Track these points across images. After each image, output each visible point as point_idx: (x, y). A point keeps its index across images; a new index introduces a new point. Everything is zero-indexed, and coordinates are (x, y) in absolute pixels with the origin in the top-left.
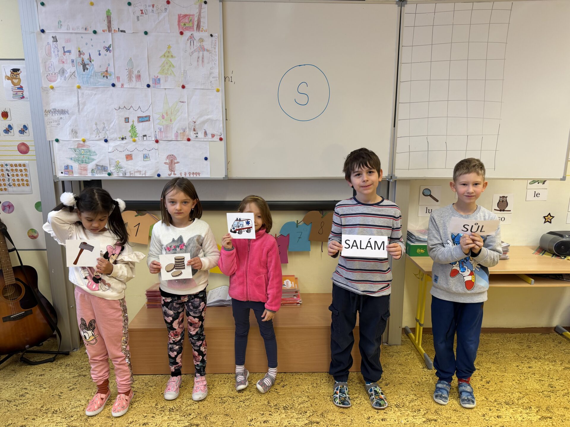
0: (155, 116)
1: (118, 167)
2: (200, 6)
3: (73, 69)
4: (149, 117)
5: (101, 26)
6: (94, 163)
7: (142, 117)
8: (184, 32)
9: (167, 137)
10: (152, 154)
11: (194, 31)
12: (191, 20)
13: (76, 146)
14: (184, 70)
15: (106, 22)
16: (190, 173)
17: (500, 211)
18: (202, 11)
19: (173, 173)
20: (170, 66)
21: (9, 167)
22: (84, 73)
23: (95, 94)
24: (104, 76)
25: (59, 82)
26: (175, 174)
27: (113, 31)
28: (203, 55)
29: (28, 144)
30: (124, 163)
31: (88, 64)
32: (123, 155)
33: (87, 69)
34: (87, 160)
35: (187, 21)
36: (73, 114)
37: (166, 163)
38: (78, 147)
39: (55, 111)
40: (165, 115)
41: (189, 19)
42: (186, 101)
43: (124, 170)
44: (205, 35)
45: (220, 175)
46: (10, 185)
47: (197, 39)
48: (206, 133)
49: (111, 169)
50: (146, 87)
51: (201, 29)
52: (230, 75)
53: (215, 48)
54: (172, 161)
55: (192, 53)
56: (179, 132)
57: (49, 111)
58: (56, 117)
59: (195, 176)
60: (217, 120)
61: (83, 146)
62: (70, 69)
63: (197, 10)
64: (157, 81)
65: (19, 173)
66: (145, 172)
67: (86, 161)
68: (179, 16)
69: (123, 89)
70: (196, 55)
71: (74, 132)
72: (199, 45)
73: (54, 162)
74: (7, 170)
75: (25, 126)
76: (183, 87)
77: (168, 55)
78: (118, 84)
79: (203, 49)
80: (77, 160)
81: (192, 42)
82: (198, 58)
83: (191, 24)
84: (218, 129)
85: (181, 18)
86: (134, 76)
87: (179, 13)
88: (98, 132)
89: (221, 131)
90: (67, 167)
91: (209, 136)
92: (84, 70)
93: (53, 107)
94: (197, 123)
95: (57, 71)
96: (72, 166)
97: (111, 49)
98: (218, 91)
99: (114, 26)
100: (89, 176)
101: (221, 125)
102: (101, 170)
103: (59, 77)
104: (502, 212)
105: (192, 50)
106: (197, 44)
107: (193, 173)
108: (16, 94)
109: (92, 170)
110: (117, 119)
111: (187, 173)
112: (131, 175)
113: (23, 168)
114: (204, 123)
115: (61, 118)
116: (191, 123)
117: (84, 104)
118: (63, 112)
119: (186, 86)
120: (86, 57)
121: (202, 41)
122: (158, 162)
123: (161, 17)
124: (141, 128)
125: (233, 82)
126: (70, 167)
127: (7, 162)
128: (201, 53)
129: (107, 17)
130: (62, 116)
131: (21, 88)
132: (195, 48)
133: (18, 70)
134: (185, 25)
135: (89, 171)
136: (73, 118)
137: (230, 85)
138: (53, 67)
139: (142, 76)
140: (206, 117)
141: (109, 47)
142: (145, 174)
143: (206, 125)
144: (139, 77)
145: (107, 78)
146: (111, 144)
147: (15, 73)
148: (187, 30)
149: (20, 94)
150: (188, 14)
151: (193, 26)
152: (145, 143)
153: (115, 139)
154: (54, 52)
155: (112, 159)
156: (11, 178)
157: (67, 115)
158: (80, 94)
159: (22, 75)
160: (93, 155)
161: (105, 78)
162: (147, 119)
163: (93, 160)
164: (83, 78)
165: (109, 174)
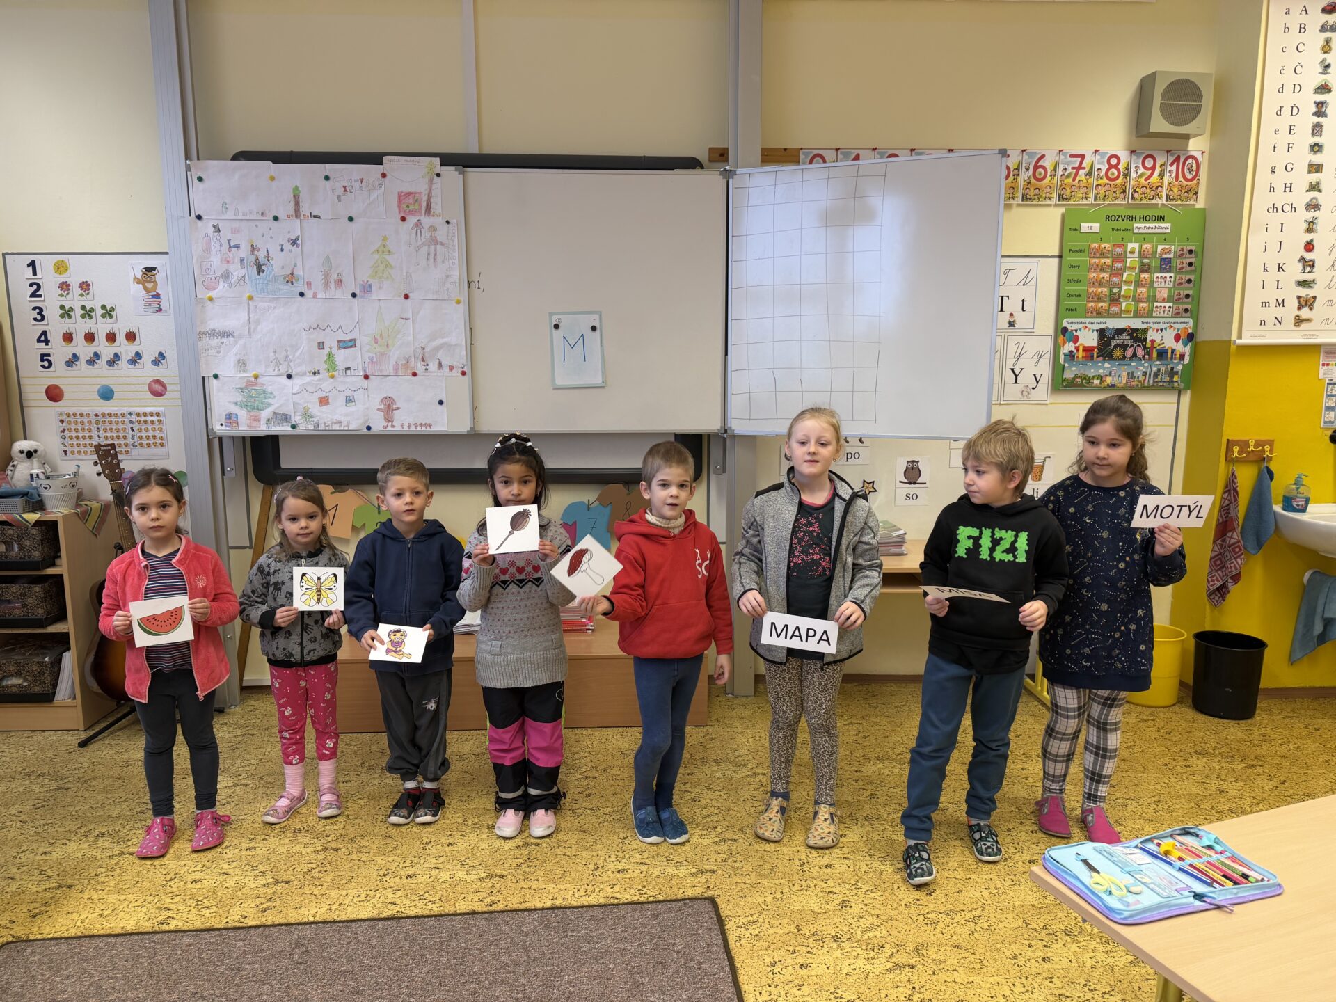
0: (364, 340)
1: (307, 415)
2: (431, 180)
3: (243, 272)
4: (355, 340)
5: (284, 210)
6: (270, 409)
7: (344, 341)
8: (407, 218)
9: (381, 371)
10: (358, 396)
11: (421, 215)
12: (417, 200)
13: (244, 385)
14: (408, 273)
15: (292, 204)
16: (416, 425)
17: (910, 483)
18: (433, 188)
19: (390, 424)
20: (386, 266)
21: (134, 418)
22: (258, 277)
23: (274, 308)
24: (287, 282)
25: (221, 289)
26: (393, 426)
27: (302, 215)
28: (435, 250)
29: (165, 381)
30: (316, 409)
31: (264, 264)
32: (315, 398)
33: (264, 271)
34: (260, 404)
35: (411, 201)
36: (240, 337)
37: (379, 410)
38: (246, 386)
39: (214, 333)
40: (379, 339)
41: (413, 198)
42: (410, 316)
43: (315, 420)
44: (438, 221)
45: (463, 427)
46: (134, 446)
47: (426, 227)
48: (440, 365)
49: (296, 419)
50: (351, 297)
51: (432, 213)
52: (475, 278)
53: (453, 241)
54: (389, 407)
55: (420, 247)
56: (400, 363)
57: (205, 333)
58: (215, 341)
59: (424, 428)
60: (456, 345)
61: (255, 384)
62: (237, 271)
63: (427, 186)
64: (367, 288)
65: (150, 427)
66: (349, 422)
67: (258, 406)
68: (400, 195)
69: (315, 300)
70: (424, 250)
71: (242, 364)
72: (428, 235)
73: (211, 409)
74: (131, 422)
75: (161, 354)
76: (406, 297)
77: (384, 250)
78: (309, 294)
79: (434, 241)
80: (243, 405)
81: (419, 231)
82: (429, 254)
83: (417, 207)
84: (459, 358)
85: (402, 198)
86: (332, 281)
87: (401, 190)
88: (278, 364)
89: (464, 361)
90: (229, 416)
91: (447, 369)
92: (259, 273)
93: (212, 327)
94: (427, 349)
95: (218, 274)
96: (237, 415)
97: (299, 242)
98: (458, 302)
99: (305, 209)
100: (262, 429)
101: (464, 353)
102: (282, 420)
103: (221, 283)
104: (912, 485)
105: (420, 243)
106: (426, 234)
107: (421, 425)
108: (150, 305)
109: (268, 420)
110: (306, 344)
111: (412, 424)
112: (327, 429)
113: (155, 419)
114: (437, 349)
115: (223, 343)
116: (418, 350)
117: (258, 322)
118: (226, 334)
119: (410, 295)
120: (262, 255)
121: (434, 230)
122: (368, 409)
123: (374, 196)
124: (341, 357)
125: (481, 290)
126: (234, 416)
127: (131, 409)
128: (433, 247)
129: (294, 196)
130: (224, 340)
131: (158, 296)
132: (424, 240)
133: (154, 269)
134: (408, 206)
135: (263, 421)
136: (241, 342)
137: (476, 292)
138: (212, 269)
139: (344, 280)
140: (440, 341)
141: (297, 239)
142: (348, 426)
143: (441, 352)
144: (339, 282)
145: (292, 284)
146: (297, 382)
147: (149, 274)
148: (412, 214)
149: (155, 305)
150: (413, 191)
151: (421, 209)
152: (349, 379)
153: (304, 374)
154: (215, 247)
155: (298, 404)
156: (137, 434)
157: (232, 339)
158: (252, 308)
159: (159, 277)
160: (269, 398)
161: (290, 284)
162: (352, 343)
163: (269, 405)
164: (256, 284)
165: (294, 427)
